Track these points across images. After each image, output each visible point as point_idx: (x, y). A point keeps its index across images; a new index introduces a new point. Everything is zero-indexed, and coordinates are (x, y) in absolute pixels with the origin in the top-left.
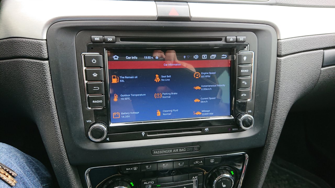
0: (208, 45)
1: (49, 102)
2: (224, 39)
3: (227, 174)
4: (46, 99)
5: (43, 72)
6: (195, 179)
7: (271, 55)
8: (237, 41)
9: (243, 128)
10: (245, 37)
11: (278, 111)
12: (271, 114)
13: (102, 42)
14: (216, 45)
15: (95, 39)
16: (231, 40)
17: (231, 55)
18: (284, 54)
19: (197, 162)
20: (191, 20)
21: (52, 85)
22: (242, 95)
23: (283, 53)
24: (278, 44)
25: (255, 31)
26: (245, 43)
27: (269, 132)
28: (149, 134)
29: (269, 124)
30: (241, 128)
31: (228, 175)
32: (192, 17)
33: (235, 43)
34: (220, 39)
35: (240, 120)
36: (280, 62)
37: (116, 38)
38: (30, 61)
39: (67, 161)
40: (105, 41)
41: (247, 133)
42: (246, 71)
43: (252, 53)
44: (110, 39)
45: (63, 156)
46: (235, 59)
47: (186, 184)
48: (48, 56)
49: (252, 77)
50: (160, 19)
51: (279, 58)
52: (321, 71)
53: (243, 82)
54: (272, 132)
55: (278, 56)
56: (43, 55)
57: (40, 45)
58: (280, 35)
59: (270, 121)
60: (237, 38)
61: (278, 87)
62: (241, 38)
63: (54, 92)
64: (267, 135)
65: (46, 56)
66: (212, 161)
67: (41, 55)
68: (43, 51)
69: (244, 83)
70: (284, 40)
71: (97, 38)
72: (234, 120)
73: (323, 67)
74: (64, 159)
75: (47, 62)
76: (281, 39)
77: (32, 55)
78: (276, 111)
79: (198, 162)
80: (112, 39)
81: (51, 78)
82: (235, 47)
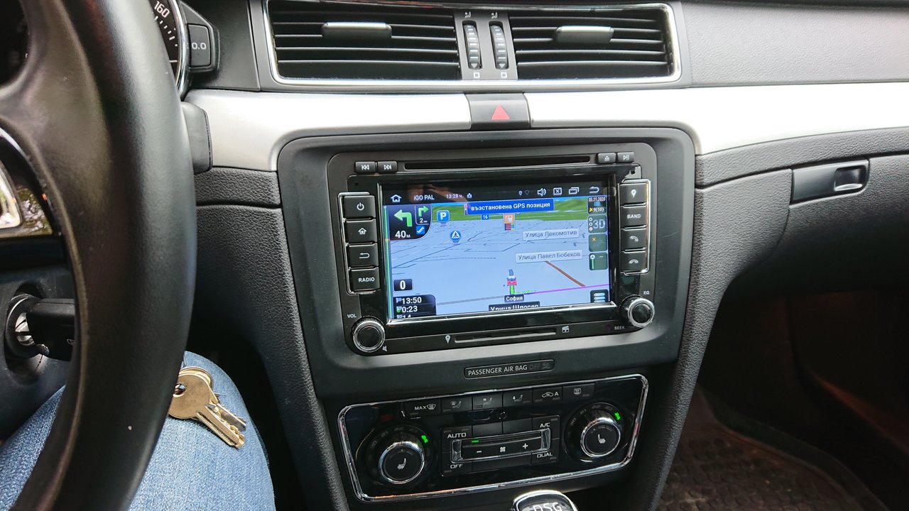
0: (563, 171)
1: (284, 283)
2: (592, 157)
3: (607, 417)
4: (279, 278)
5: (273, 228)
6: (545, 427)
7: (682, 185)
8: (617, 160)
9: (635, 324)
10: (632, 153)
11: (701, 292)
12: (688, 297)
13: (373, 173)
14: (578, 170)
15: (363, 167)
16: (607, 159)
17: (607, 186)
18: (709, 182)
19: (548, 394)
20: (533, 126)
21: (289, 251)
22: (631, 262)
23: (706, 181)
24: (695, 163)
25: (652, 141)
26: (633, 165)
27: (685, 333)
28: (459, 338)
29: (685, 317)
30: (630, 324)
31: (609, 420)
32: (533, 121)
33: (614, 165)
34: (586, 159)
35: (627, 309)
36: (702, 197)
37: (399, 163)
38: (247, 211)
39: (311, 391)
40: (379, 170)
41: (644, 335)
42: (636, 216)
43: (646, 182)
44: (388, 166)
45: (306, 382)
46: (615, 195)
47: (527, 438)
48: (281, 200)
49: (649, 228)
50: (476, 127)
51: (698, 191)
52: (789, 211)
53: (632, 237)
54: (691, 332)
55: (697, 186)
56: (272, 198)
57: (267, 180)
58: (699, 146)
59: (686, 310)
60: (617, 155)
61: (699, 245)
62: (625, 157)
63: (291, 264)
64: (682, 338)
65: (278, 202)
66: (577, 392)
67: (269, 198)
68: (272, 192)
69: (634, 240)
70: (708, 156)
71: (365, 166)
72: (618, 311)
73: (792, 202)
74: (308, 387)
75: (279, 210)
76: (703, 153)
77: (252, 198)
78: (696, 291)
79: (551, 395)
80: (390, 167)
81: (287, 239)
82: (615, 172)
